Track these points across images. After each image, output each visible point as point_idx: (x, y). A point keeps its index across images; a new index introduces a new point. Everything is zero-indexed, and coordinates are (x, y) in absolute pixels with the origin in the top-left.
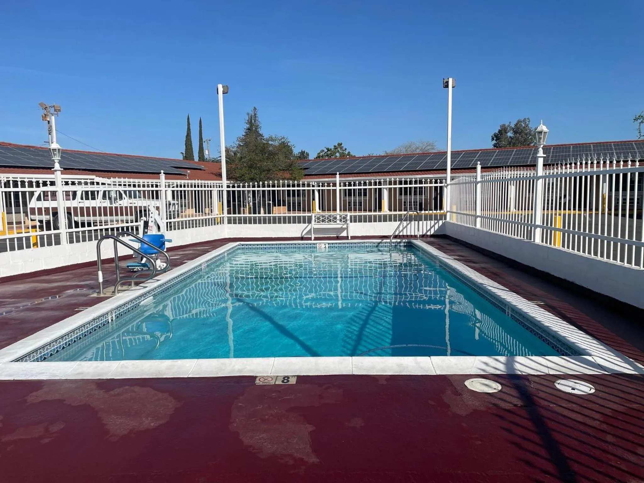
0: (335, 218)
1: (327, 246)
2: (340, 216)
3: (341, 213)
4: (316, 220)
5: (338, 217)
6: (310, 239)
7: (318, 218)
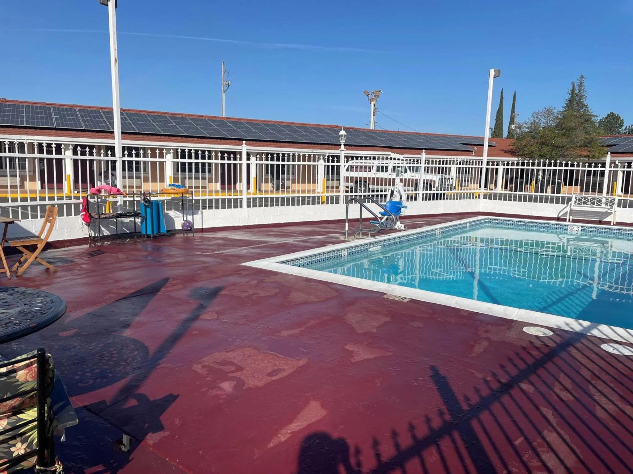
0: (600, 201)
1: (580, 229)
2: (607, 199)
3: (607, 197)
4: (577, 201)
5: (604, 200)
6: (565, 220)
7: (580, 200)
